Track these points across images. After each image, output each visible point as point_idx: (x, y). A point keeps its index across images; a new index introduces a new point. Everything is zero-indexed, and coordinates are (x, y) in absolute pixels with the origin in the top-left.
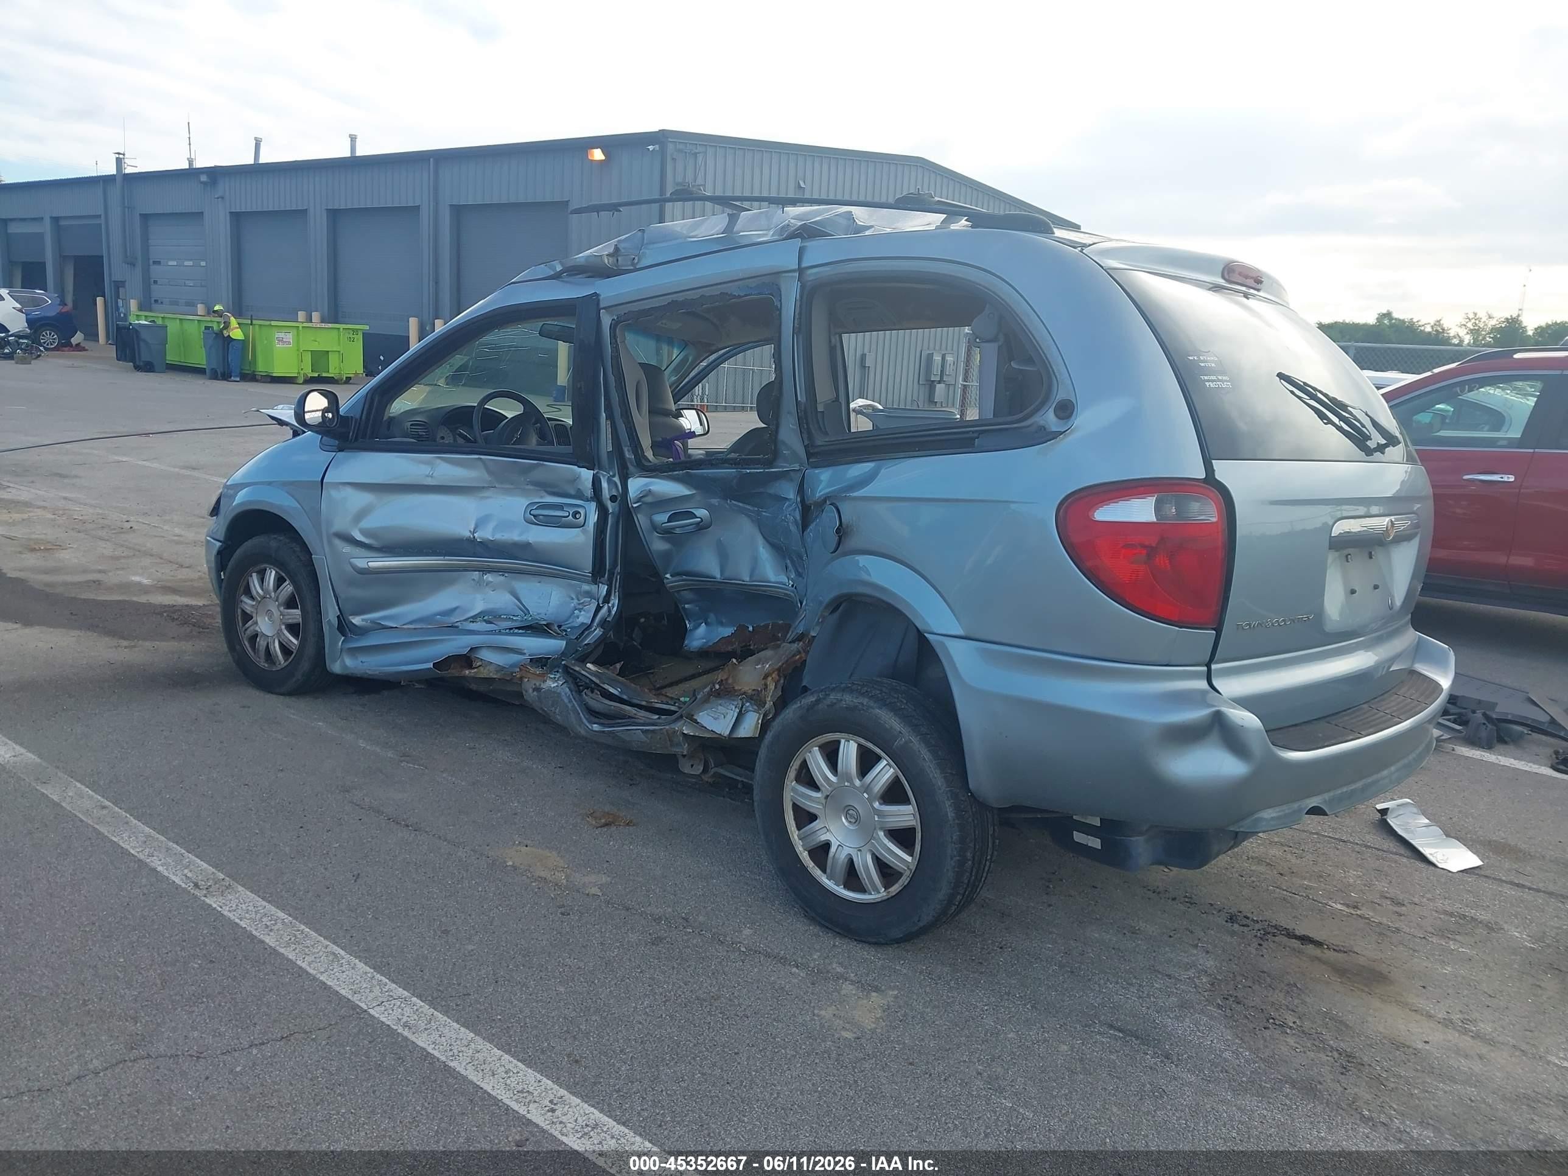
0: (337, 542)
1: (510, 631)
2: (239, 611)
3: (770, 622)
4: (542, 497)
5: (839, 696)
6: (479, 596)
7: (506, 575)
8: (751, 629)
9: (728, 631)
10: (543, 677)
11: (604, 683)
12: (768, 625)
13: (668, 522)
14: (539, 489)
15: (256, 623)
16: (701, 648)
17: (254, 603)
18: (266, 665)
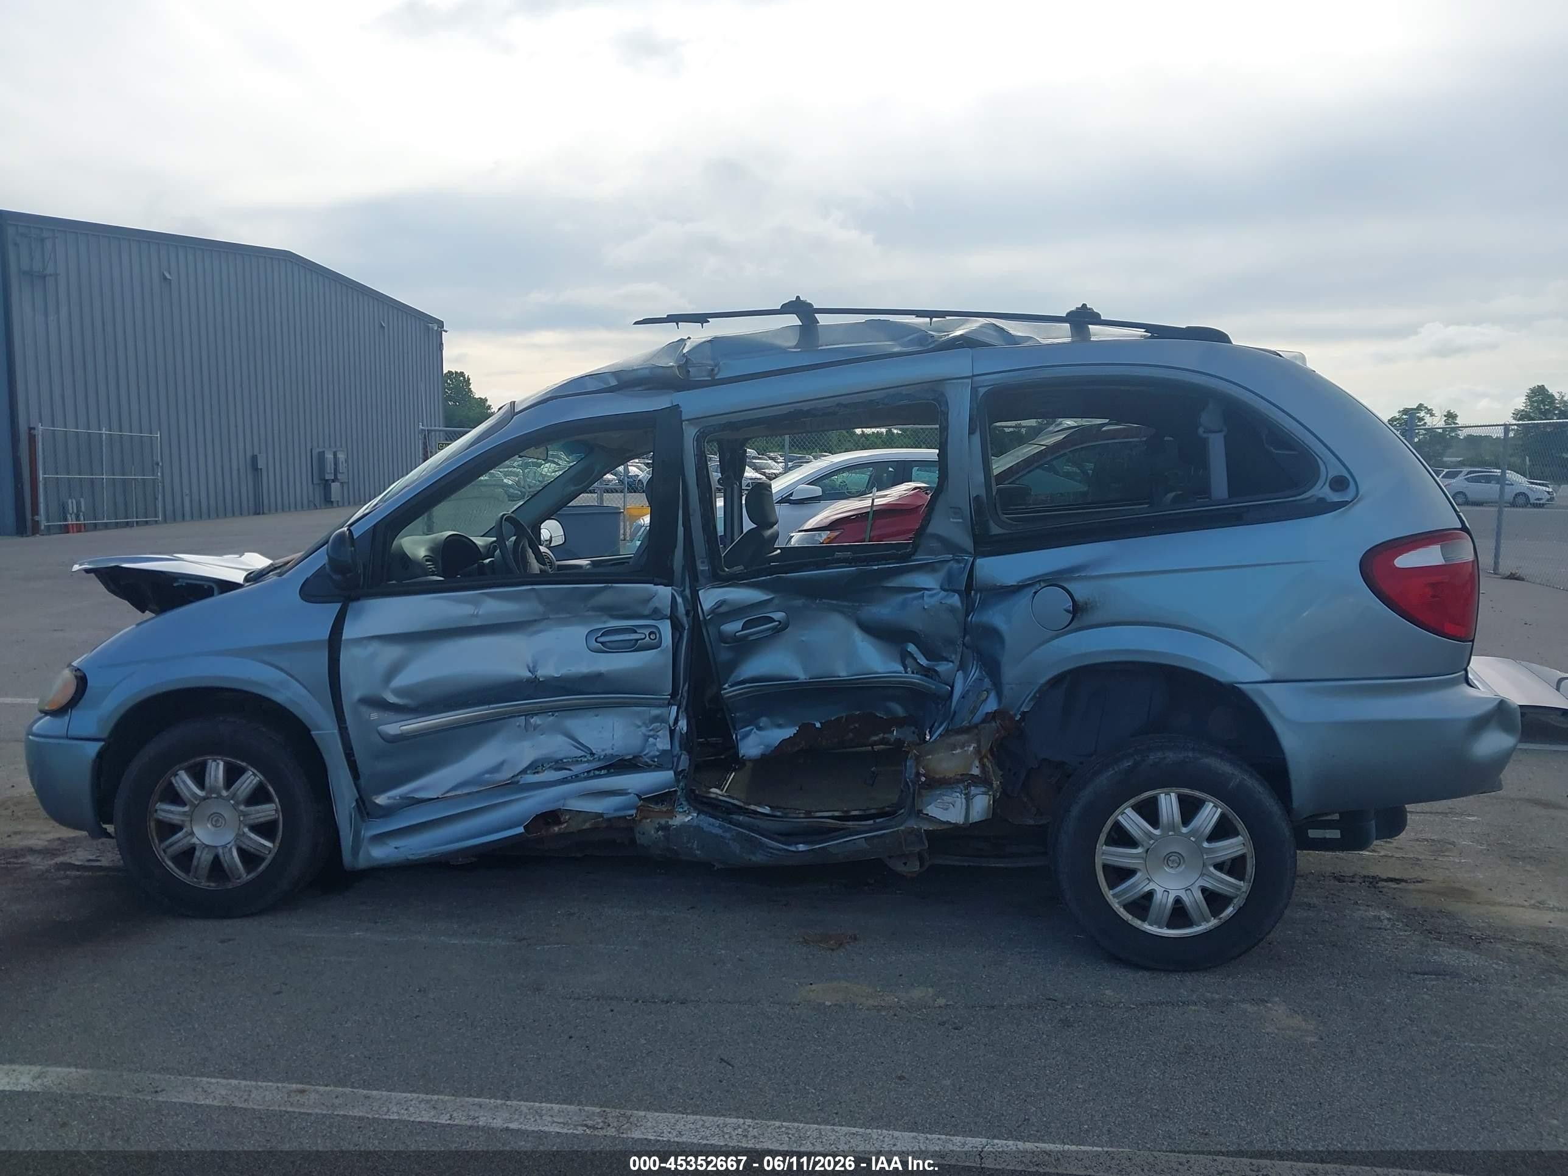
0: (364, 709)
1: (590, 775)
2: (153, 824)
3: (844, 715)
4: (605, 622)
5: (1160, 754)
6: (526, 744)
7: (557, 714)
8: (818, 725)
9: (789, 732)
10: (671, 814)
11: (749, 804)
12: (842, 717)
13: (742, 630)
14: (598, 613)
15: (192, 834)
16: (762, 755)
17: (186, 809)
18: (212, 884)
